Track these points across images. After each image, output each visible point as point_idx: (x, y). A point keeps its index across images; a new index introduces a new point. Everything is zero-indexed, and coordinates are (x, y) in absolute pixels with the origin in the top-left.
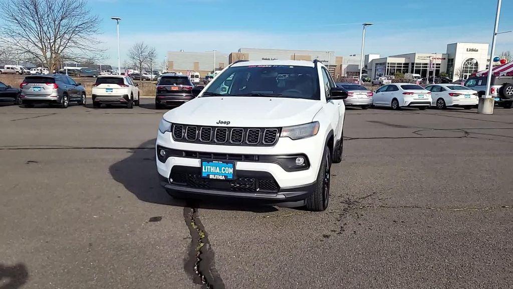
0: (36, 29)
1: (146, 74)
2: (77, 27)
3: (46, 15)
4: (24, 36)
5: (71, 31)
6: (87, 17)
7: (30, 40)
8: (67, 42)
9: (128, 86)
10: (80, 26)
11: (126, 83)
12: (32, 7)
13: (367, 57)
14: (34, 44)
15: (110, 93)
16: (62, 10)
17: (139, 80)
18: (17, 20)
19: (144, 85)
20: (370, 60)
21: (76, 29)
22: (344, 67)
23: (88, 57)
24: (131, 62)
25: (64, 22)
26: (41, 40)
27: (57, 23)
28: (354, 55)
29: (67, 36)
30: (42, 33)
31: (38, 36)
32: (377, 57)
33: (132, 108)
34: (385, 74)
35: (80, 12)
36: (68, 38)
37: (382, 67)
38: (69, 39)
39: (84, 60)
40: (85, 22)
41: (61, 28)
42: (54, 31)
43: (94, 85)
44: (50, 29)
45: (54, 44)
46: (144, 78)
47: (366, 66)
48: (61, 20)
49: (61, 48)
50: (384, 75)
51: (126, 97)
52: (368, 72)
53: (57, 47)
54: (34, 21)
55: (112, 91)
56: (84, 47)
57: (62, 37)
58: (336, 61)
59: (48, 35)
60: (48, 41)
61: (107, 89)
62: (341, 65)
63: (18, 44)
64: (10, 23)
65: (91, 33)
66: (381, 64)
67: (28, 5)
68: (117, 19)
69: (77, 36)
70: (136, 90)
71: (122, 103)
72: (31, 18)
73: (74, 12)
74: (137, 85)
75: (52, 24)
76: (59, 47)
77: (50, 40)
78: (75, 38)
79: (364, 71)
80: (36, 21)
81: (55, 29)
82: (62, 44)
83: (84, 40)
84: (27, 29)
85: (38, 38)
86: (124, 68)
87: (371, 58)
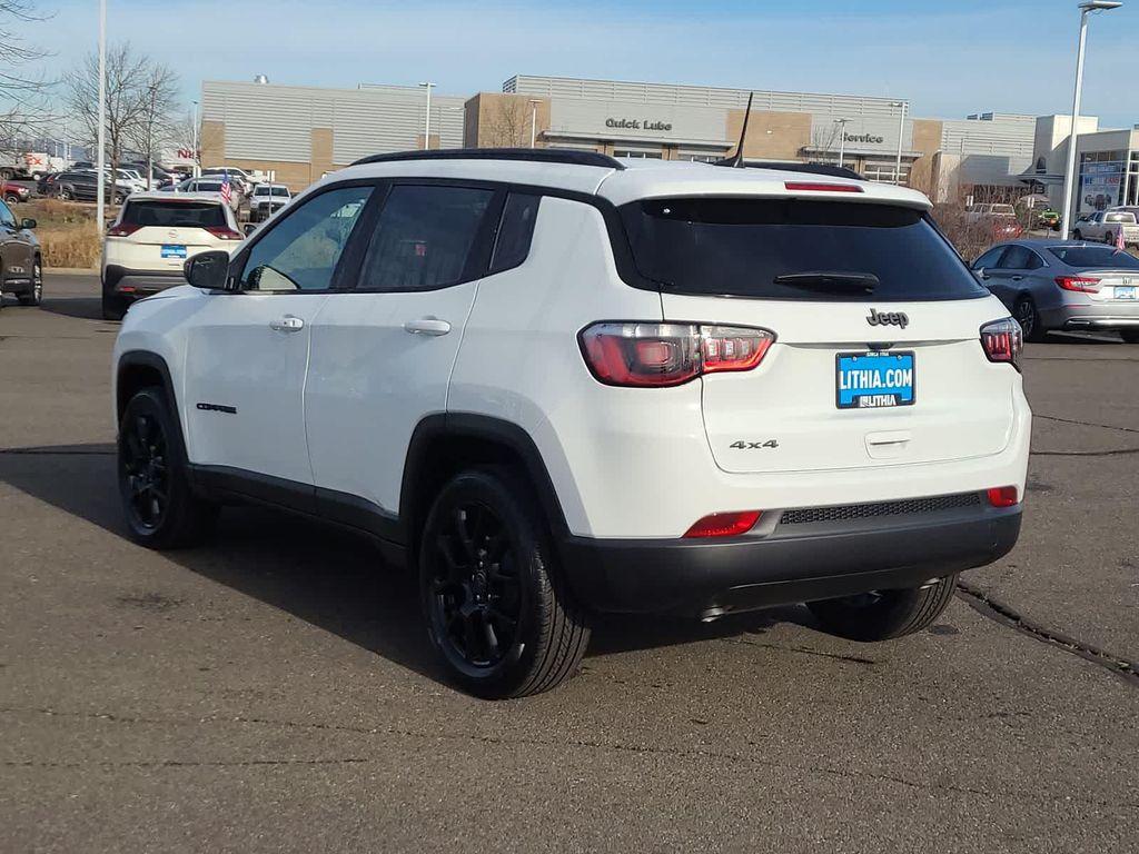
13: (1044, 127)
20: (1056, 140)
22: (949, 162)
28: (987, 117)
32: (1088, 126)
34: (1121, 199)
37: (1105, 168)
47: (1040, 165)
50: (1115, 201)
52: (1050, 189)
58: (916, 140)
61: (165, 246)
62: (936, 158)
66: (1102, 156)
79: (1033, 182)
87: (1061, 130)
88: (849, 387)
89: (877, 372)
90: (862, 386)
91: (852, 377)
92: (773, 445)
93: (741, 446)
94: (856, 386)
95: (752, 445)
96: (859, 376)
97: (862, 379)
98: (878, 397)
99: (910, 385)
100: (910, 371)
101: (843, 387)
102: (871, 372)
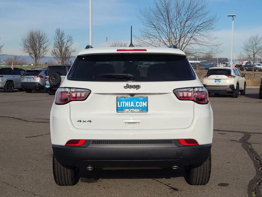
0: (167, 31)
1: (259, 65)
2: (198, 26)
3: (175, 19)
4: (158, 37)
5: (193, 31)
6: (207, 17)
7: (162, 40)
8: (189, 40)
9: (234, 77)
10: (201, 26)
11: (233, 73)
12: (165, 14)
14: (165, 43)
15: (218, 83)
16: (187, 13)
17: (251, 71)
18: (154, 25)
19: (255, 76)
21: (197, 28)
23: (205, 52)
24: (245, 55)
25: (188, 23)
26: (170, 39)
27: (182, 24)
29: (189, 35)
30: (171, 34)
31: (168, 36)
33: (237, 97)
35: (201, 13)
36: (190, 36)
38: (191, 38)
39: (202, 54)
40: (205, 21)
41: (186, 28)
42: (180, 31)
43: (205, 76)
44: (177, 30)
45: (179, 42)
46: (257, 69)
48: (186, 21)
49: (184, 45)
51: (232, 86)
53: (181, 44)
54: (166, 25)
55: (220, 82)
56: (202, 43)
57: (185, 36)
59: (175, 35)
60: (175, 40)
61: (216, 80)
63: (152, 44)
64: (148, 28)
65: (209, 30)
67: (162, 12)
68: (233, 16)
69: (197, 34)
70: (242, 80)
71: (229, 92)
72: (164, 23)
73: (197, 14)
74: (244, 76)
75: (179, 26)
76: (183, 44)
77: (176, 39)
78: (196, 36)
80: (167, 24)
81: (181, 30)
82: (185, 42)
83: (203, 37)
84: (161, 32)
85: (168, 39)
86: (240, 60)
88: (121, 106)
89: (132, 103)
90: (126, 106)
91: (122, 103)
92: (90, 122)
93: (80, 121)
94: (124, 106)
95: (84, 121)
96: (125, 103)
97: (126, 104)
98: (132, 109)
99: (146, 106)
100: (146, 102)
101: (119, 106)
102: (130, 102)
